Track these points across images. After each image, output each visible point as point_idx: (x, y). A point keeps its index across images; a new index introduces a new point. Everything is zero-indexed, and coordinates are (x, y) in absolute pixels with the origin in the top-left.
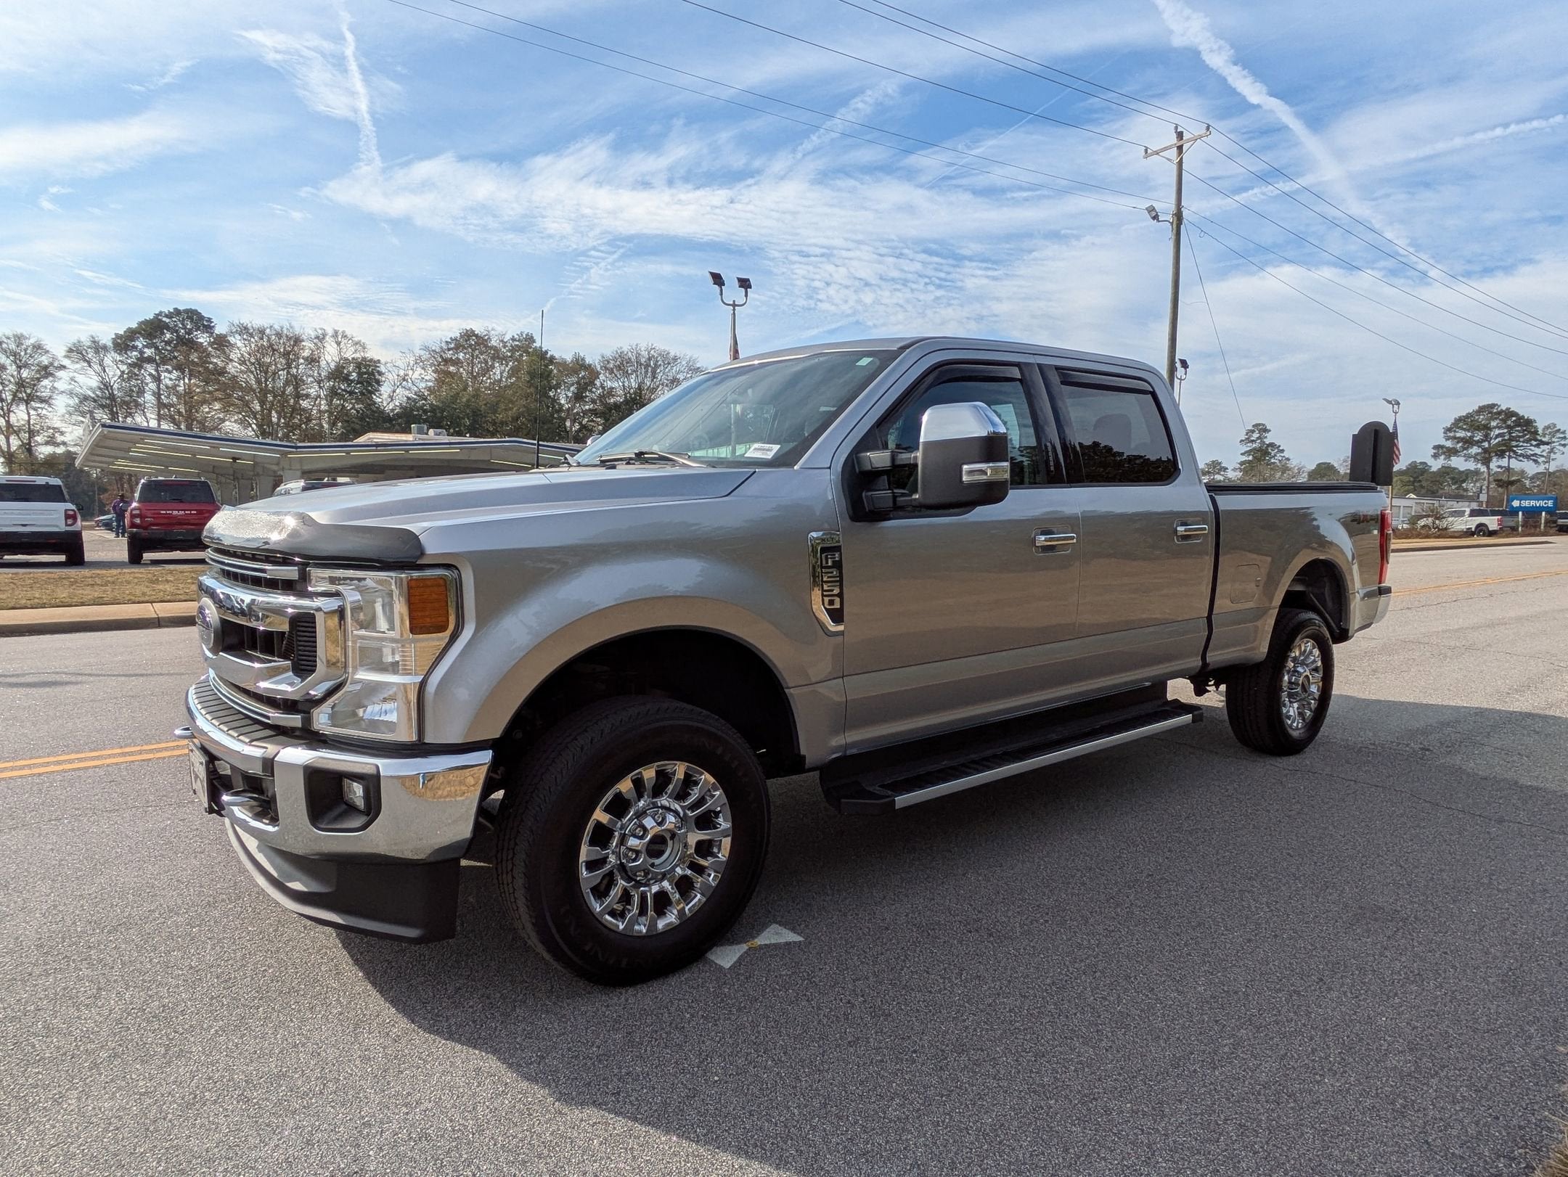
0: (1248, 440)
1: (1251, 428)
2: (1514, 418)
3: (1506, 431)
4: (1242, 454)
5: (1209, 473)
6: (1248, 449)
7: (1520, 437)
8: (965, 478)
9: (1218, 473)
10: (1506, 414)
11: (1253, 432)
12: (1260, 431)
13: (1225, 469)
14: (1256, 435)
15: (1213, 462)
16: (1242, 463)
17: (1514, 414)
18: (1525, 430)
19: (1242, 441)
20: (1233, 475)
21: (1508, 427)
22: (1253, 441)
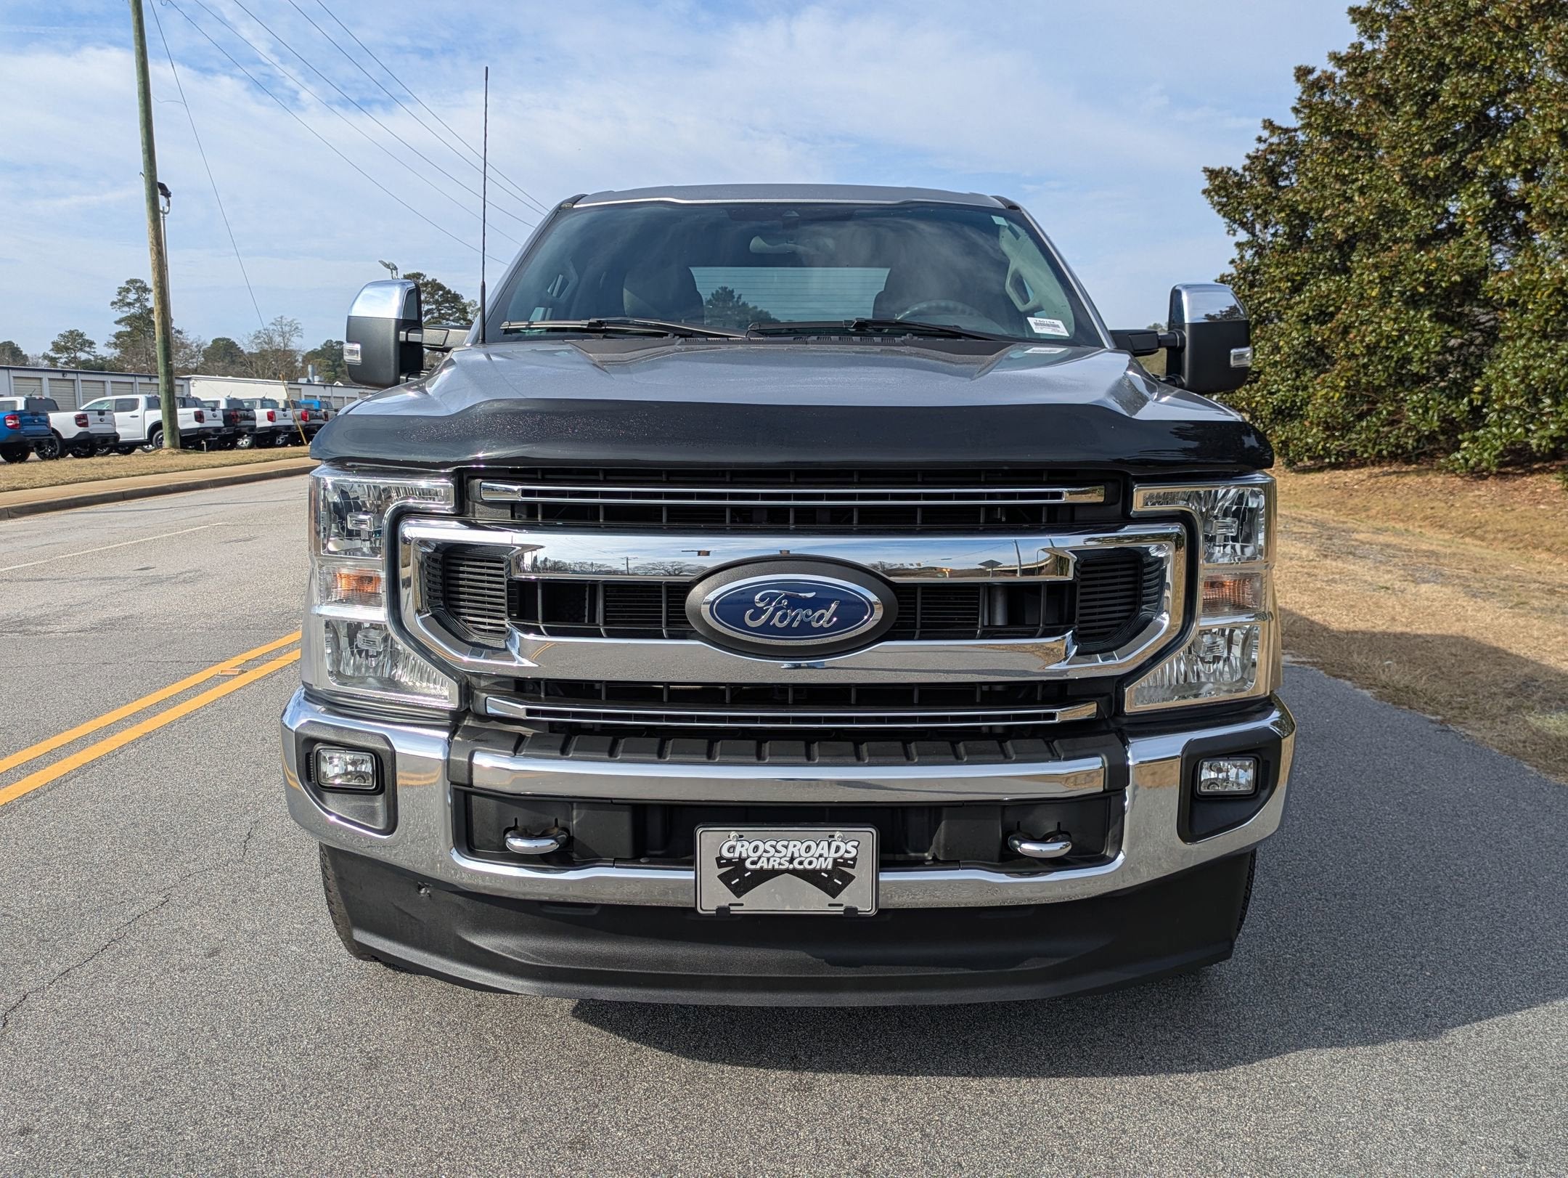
0: (122, 303)
1: (124, 285)
2: (441, 292)
3: (434, 307)
4: (116, 323)
5: (67, 349)
6: (124, 315)
7: (450, 315)
8: (1233, 363)
9: (81, 350)
10: (432, 287)
11: (128, 290)
12: (137, 289)
13: (91, 344)
14: (132, 296)
15: (71, 332)
16: (118, 336)
17: (441, 287)
18: (453, 307)
19: (113, 303)
20: (104, 351)
21: (436, 302)
22: (129, 304)
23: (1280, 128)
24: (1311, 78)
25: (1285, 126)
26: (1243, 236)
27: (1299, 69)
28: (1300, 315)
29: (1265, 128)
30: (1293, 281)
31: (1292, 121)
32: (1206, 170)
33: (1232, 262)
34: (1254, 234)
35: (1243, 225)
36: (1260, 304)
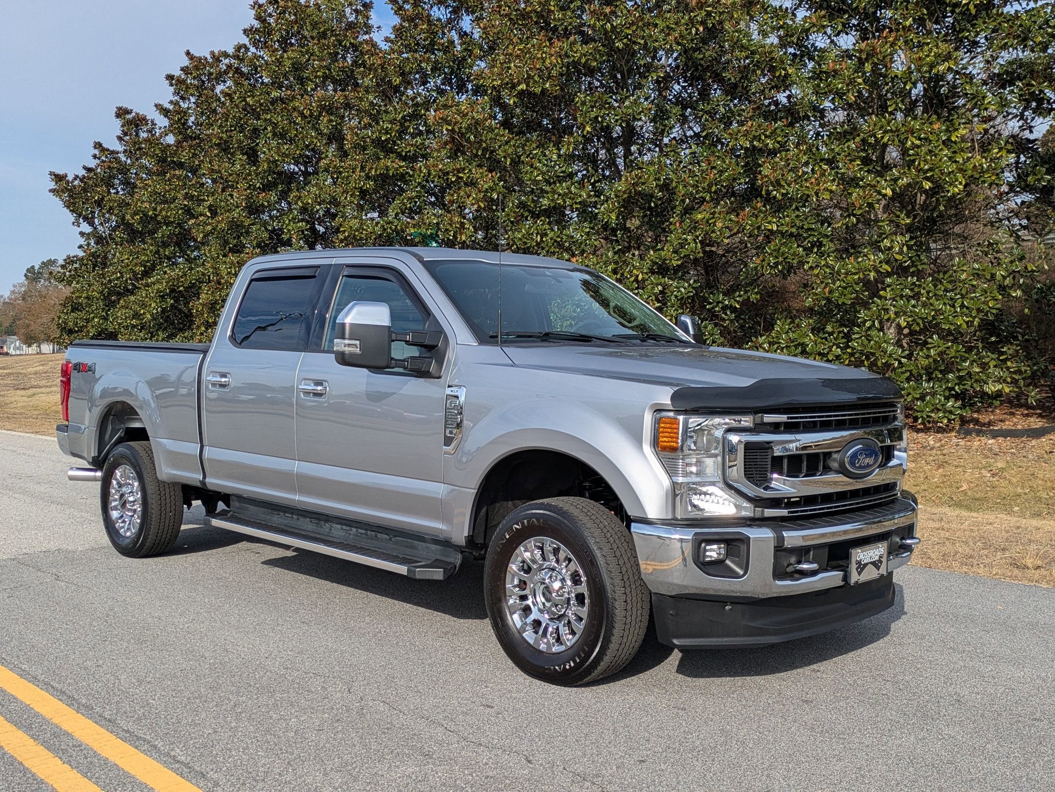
23: (108, 150)
24: (129, 117)
25: (111, 149)
26: (86, 228)
27: (120, 109)
28: (159, 291)
29: (95, 148)
30: (145, 266)
31: (118, 147)
32: (51, 173)
33: (80, 247)
34: (95, 228)
35: (86, 219)
36: (110, 281)
